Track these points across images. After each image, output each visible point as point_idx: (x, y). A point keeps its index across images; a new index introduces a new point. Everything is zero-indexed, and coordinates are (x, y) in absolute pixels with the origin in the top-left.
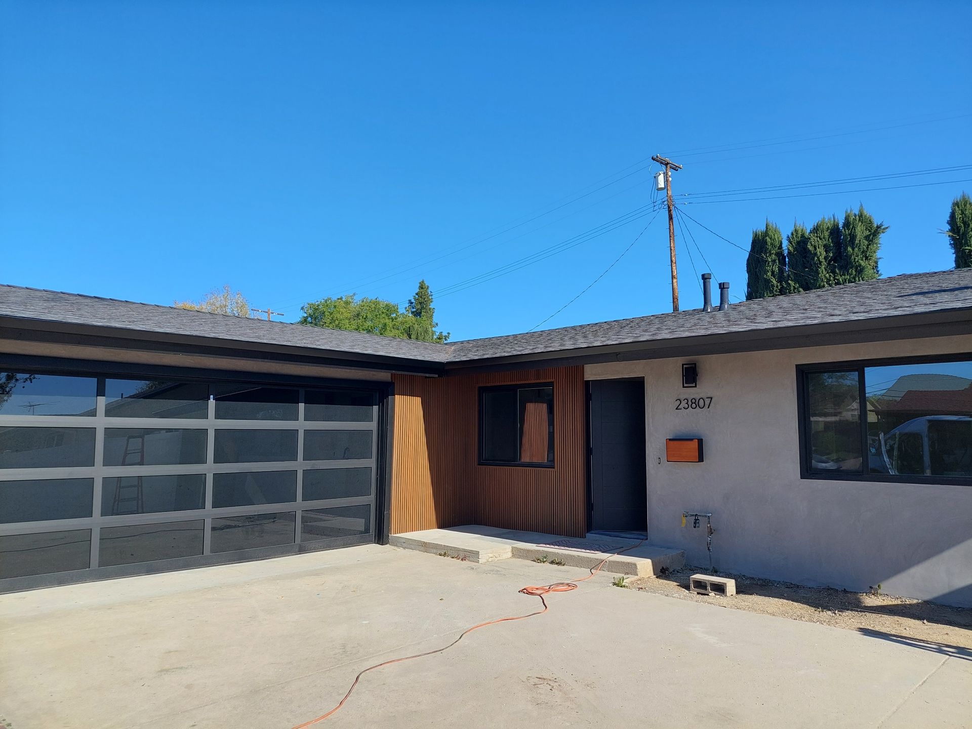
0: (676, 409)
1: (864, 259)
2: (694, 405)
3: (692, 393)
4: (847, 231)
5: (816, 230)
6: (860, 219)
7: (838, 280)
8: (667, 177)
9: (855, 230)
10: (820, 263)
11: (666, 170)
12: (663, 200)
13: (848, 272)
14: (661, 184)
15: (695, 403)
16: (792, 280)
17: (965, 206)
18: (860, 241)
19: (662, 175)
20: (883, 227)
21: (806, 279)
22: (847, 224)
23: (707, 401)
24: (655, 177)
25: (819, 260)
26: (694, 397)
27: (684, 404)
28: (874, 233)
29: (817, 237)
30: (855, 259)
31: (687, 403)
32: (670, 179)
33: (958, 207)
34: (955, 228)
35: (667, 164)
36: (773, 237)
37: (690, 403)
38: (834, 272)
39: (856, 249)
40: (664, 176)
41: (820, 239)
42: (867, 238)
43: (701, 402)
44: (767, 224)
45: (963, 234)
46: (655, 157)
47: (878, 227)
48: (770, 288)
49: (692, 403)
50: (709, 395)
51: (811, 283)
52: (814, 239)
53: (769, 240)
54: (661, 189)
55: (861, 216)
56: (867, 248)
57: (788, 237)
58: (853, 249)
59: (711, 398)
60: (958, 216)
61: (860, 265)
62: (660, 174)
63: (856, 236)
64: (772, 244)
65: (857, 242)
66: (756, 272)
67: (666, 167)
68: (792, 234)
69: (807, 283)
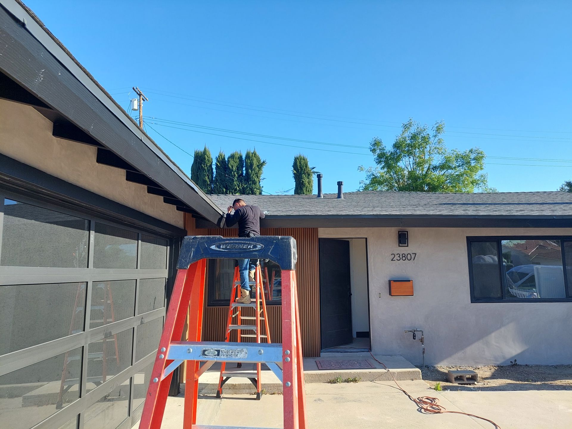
0: (392, 260)
1: (257, 177)
2: (404, 258)
3: (403, 250)
4: (249, 161)
5: (232, 157)
6: (254, 156)
7: (243, 186)
8: (140, 103)
9: (252, 161)
10: (235, 175)
11: (140, 99)
12: (137, 117)
13: (249, 183)
14: (136, 107)
15: (404, 257)
16: (218, 183)
17: (301, 160)
18: (255, 167)
19: (137, 101)
20: (265, 162)
21: (226, 183)
22: (248, 156)
23: (413, 256)
24: (131, 101)
25: (234, 174)
26: (404, 253)
27: (397, 257)
28: (261, 165)
29: (233, 161)
30: (252, 176)
31: (399, 257)
32: (142, 105)
33: (298, 160)
34: (297, 170)
35: (140, 95)
36: (209, 156)
37: (401, 257)
38: (241, 181)
39: (253, 172)
40: (138, 102)
41: (235, 163)
42: (258, 166)
43: (409, 257)
44: (205, 148)
45: (300, 173)
46: (135, 88)
47: (264, 162)
48: (206, 185)
49: (403, 257)
50: (414, 252)
51: (229, 186)
52: (231, 162)
53: (207, 158)
54: (135, 110)
55: (255, 154)
56: (258, 172)
57: (216, 158)
58: (252, 171)
59: (416, 254)
60: (298, 164)
61: (255, 180)
62: (136, 100)
63: (253, 164)
64: (208, 160)
65: (254, 168)
66: (197, 175)
67: (140, 97)
68: (219, 156)
69: (226, 186)
